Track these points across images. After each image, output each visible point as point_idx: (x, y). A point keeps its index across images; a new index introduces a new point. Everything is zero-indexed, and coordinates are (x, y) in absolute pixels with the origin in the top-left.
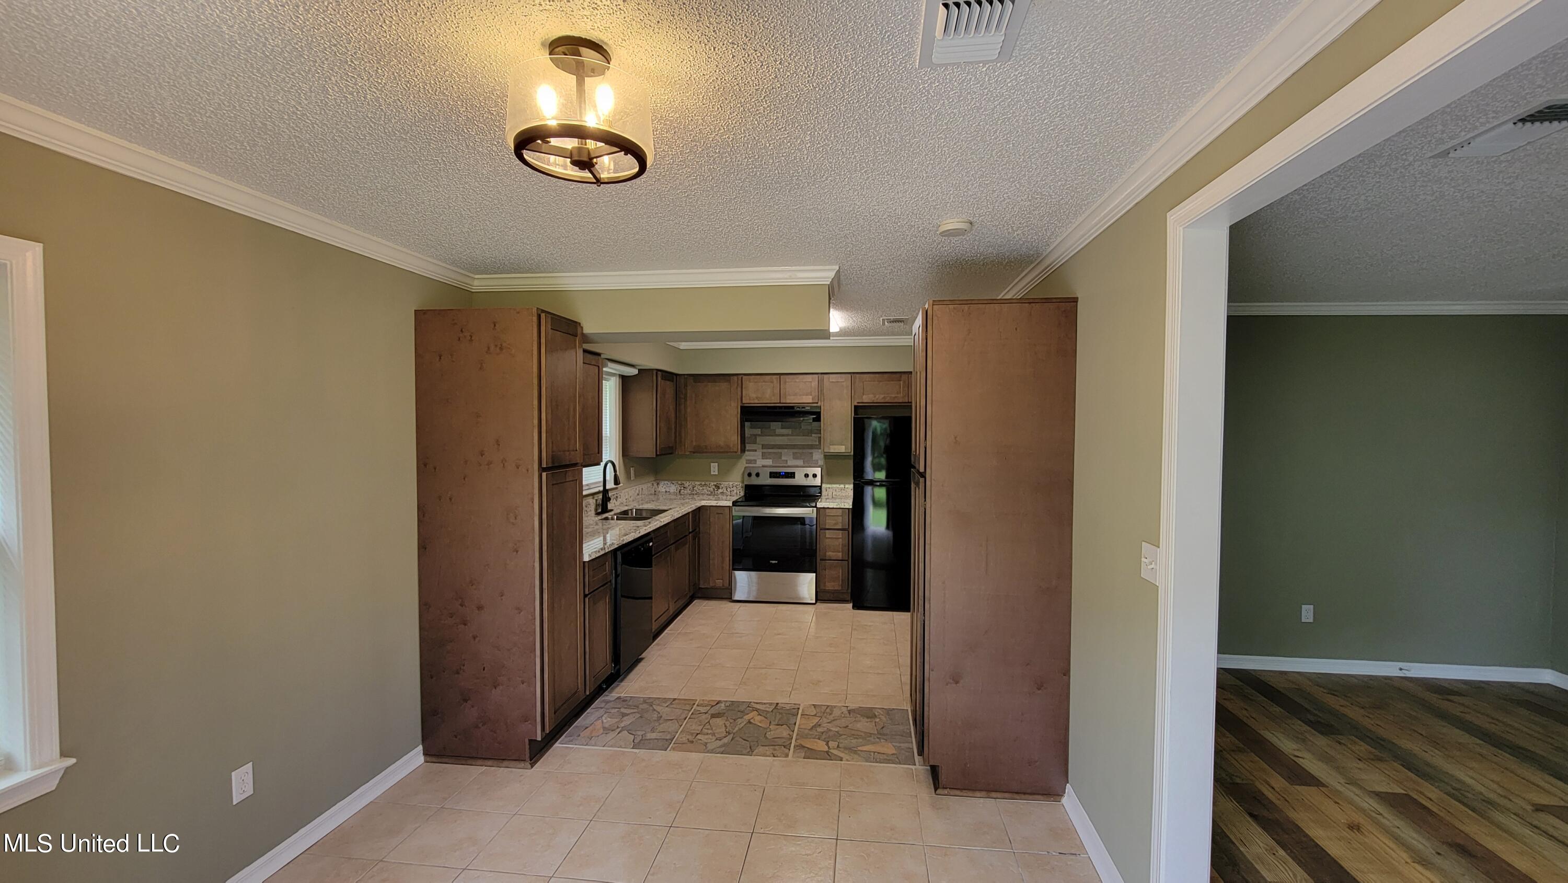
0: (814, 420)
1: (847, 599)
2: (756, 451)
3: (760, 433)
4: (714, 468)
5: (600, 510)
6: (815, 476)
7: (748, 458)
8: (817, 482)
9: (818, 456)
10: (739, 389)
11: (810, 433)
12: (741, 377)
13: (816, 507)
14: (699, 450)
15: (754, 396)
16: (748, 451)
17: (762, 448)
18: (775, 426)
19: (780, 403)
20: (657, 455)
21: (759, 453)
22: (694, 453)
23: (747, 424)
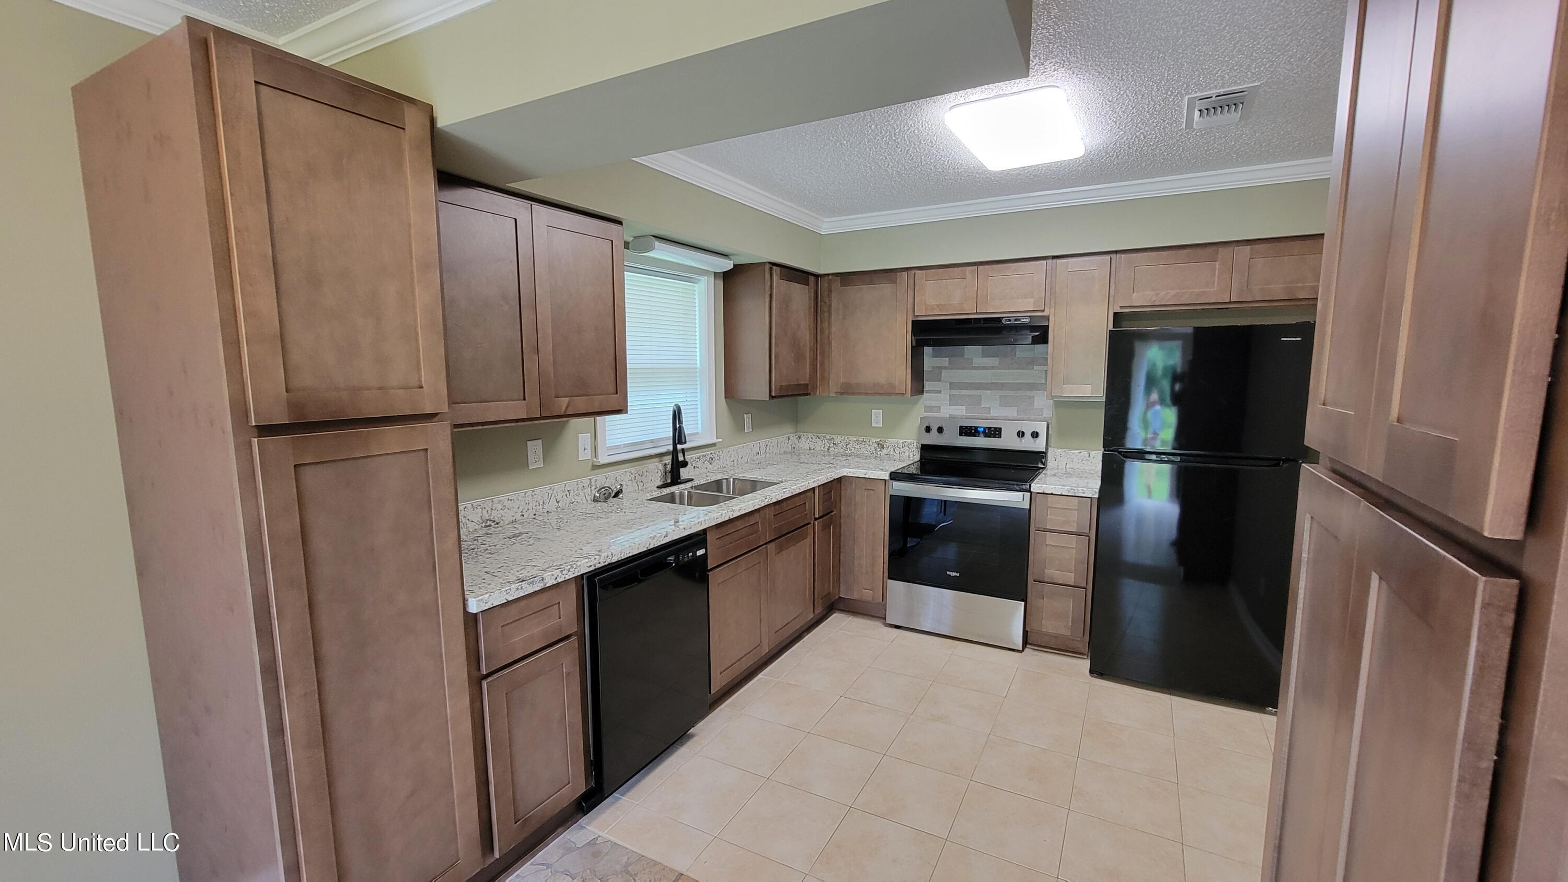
0: (1035, 341)
1: (1083, 651)
2: (940, 392)
3: (947, 364)
4: (877, 417)
5: (669, 481)
6: (1035, 435)
7: (929, 403)
8: (1039, 445)
9: (1042, 403)
10: (910, 292)
11: (1032, 362)
12: (913, 272)
13: (1029, 491)
14: (847, 391)
15: (932, 302)
16: (928, 392)
17: (950, 389)
18: (973, 352)
19: (977, 313)
20: (771, 397)
21: (945, 396)
22: (842, 394)
23: (928, 350)
